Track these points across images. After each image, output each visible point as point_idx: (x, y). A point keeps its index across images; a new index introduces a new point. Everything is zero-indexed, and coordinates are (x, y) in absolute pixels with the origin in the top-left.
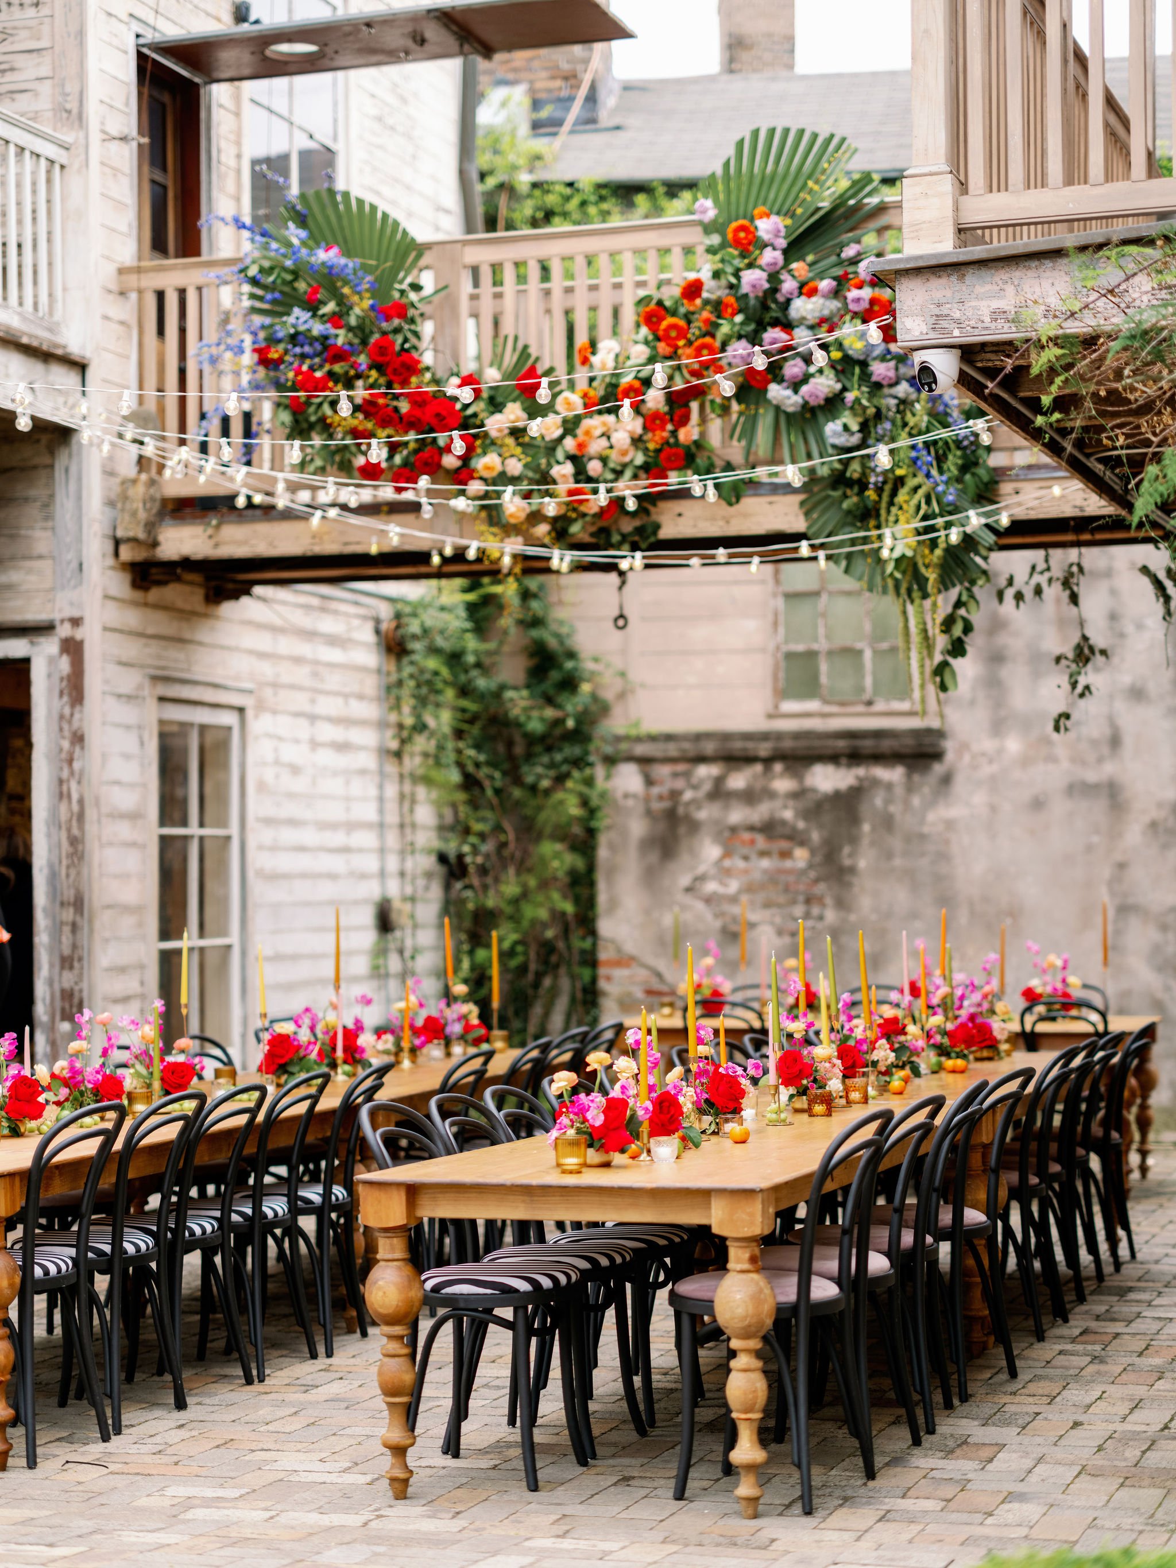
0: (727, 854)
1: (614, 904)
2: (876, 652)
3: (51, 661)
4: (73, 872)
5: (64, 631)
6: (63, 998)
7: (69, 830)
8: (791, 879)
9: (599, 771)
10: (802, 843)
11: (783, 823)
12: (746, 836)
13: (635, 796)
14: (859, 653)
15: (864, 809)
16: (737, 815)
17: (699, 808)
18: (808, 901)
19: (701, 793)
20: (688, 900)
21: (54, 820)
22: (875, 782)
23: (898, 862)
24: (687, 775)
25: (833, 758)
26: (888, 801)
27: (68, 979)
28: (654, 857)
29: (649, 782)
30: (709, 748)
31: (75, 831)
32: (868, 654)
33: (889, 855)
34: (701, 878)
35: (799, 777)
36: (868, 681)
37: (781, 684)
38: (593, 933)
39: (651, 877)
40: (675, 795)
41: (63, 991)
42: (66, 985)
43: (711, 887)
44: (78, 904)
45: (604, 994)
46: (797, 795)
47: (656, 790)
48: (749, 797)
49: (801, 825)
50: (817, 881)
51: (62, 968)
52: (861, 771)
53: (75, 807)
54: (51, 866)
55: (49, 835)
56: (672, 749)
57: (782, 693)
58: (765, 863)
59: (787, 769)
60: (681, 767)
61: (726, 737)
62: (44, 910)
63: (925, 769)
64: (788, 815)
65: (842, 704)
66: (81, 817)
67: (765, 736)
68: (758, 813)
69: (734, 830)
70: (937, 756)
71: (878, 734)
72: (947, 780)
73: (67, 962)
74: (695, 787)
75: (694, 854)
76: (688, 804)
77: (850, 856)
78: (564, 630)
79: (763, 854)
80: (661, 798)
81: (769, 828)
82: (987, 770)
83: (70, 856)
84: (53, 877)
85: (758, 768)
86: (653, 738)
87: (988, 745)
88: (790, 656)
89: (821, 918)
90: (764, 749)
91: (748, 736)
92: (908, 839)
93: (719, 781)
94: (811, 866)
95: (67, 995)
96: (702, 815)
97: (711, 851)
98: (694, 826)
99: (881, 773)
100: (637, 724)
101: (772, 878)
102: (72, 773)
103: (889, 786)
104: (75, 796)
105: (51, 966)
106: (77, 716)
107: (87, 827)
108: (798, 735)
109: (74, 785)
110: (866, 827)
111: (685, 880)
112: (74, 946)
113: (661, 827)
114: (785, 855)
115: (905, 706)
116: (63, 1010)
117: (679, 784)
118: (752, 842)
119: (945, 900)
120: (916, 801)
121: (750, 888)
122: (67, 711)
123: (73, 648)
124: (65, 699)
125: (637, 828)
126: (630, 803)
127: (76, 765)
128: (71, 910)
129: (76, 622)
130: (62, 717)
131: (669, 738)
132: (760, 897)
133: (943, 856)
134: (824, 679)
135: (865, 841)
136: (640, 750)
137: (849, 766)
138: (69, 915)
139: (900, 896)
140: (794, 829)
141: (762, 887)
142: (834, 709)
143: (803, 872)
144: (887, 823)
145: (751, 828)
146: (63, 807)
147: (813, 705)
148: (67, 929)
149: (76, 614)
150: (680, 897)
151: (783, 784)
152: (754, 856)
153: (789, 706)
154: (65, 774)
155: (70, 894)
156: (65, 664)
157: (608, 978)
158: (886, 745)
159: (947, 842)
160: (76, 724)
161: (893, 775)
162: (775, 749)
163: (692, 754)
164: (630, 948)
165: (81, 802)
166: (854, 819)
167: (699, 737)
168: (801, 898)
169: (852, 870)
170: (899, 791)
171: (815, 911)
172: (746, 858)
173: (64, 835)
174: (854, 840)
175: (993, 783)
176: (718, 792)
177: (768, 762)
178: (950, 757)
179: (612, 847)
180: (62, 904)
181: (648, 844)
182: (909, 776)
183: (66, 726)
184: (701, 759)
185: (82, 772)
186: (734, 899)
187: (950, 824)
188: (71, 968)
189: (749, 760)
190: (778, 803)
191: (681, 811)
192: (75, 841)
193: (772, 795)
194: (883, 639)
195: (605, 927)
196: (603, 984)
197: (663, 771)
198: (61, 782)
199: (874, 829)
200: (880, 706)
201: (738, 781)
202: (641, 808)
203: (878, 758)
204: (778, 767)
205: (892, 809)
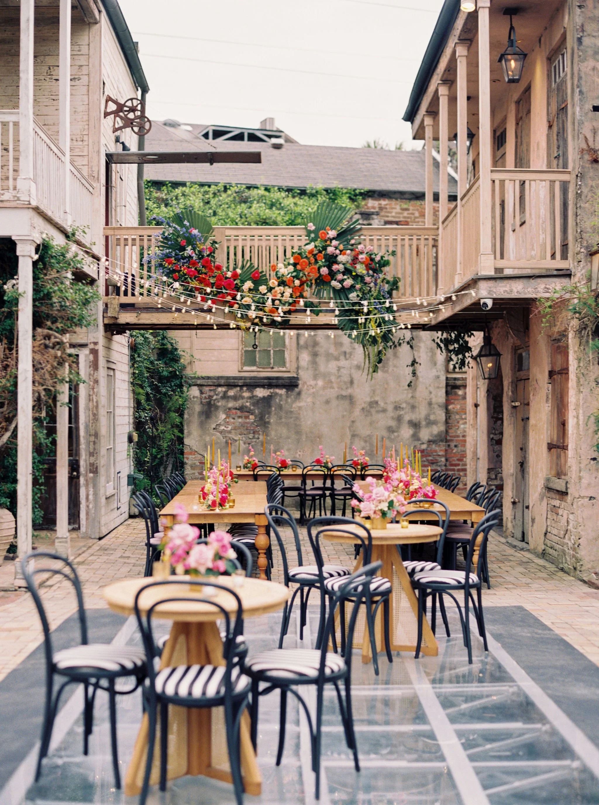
0: (228, 417)
1: (189, 433)
2: (274, 351)
3: (86, 356)
4: (94, 425)
5: (92, 346)
6: (90, 466)
7: (92, 411)
8: (249, 425)
9: (185, 389)
10: (252, 414)
11: (246, 407)
12: (234, 411)
13: (197, 397)
14: (270, 351)
15: (273, 402)
16: (231, 405)
17: (218, 402)
18: (254, 433)
19: (219, 397)
20: (214, 432)
21: (87, 408)
22: (277, 394)
23: (283, 420)
24: (214, 390)
25: (263, 386)
26: (280, 401)
27: (92, 460)
28: (203, 418)
29: (202, 393)
30: (222, 382)
31: (95, 412)
32: (272, 352)
33: (281, 418)
34: (219, 425)
35: (252, 392)
36: (272, 361)
37: (243, 361)
38: (183, 443)
39: (202, 425)
40: (210, 397)
41: (90, 463)
42: (92, 462)
43: (222, 428)
44: (96, 435)
45: (186, 464)
46: (250, 398)
47: (204, 396)
48: (235, 398)
49: (252, 408)
50: (257, 426)
51: (90, 456)
52: (272, 390)
53: (95, 404)
54: (86, 423)
55: (85, 413)
56: (210, 382)
57: (244, 364)
58: (240, 420)
59: (248, 389)
60: (212, 388)
61: (228, 378)
62: (83, 437)
63: (293, 390)
64: (248, 404)
65: (264, 368)
66: (97, 407)
67: (241, 378)
68: (238, 404)
69: (230, 409)
70: (297, 386)
71: (277, 378)
72: (299, 394)
73: (91, 454)
74: (217, 395)
75: (217, 417)
76: (215, 400)
77: (268, 418)
78: (173, 341)
79: (239, 417)
80: (205, 398)
81: (241, 409)
82: (312, 391)
83: (93, 420)
84: (87, 427)
85: (238, 388)
86: (203, 378)
87: (312, 383)
88: (246, 351)
89: (258, 438)
90: (240, 383)
91: (235, 378)
92: (286, 413)
93: (225, 393)
94: (255, 421)
95: (92, 465)
96: (219, 404)
97: (223, 416)
98: (217, 408)
99: (278, 391)
100: (195, 374)
101: (242, 425)
102: (94, 393)
103: (281, 395)
104: (95, 400)
105: (86, 455)
106: (96, 374)
107: (99, 410)
108: (251, 378)
109: (94, 397)
110: (273, 409)
111: (214, 426)
112: (94, 449)
113: (206, 407)
114: (247, 417)
115: (284, 369)
116: (90, 470)
117: (212, 393)
118: (236, 413)
119: (298, 433)
120: (289, 400)
121: (235, 429)
122: (92, 372)
123: (94, 352)
124: (91, 368)
125: (198, 408)
126: (195, 399)
127: (95, 390)
128: (93, 437)
129: (96, 343)
130: (90, 374)
131: (209, 378)
132: (238, 431)
133: (297, 418)
134: (257, 360)
135: (273, 413)
136: (199, 382)
137: (268, 389)
138: (92, 439)
139: (284, 431)
140: (250, 410)
141: (239, 428)
142: (261, 370)
143: (253, 423)
144: (280, 407)
145: (236, 409)
146: (91, 404)
147: (254, 368)
148: (92, 444)
149: (96, 341)
150: (212, 431)
151: (246, 394)
152: (236, 418)
153: (246, 368)
154: (91, 393)
155: (93, 432)
156: (91, 357)
157: (188, 459)
158: (280, 382)
159: (299, 414)
160: (95, 377)
161: (282, 392)
162: (244, 383)
163: (216, 384)
164: (194, 448)
165: (97, 402)
166: (270, 406)
167: (219, 378)
168: (252, 432)
169: (269, 423)
170: (284, 397)
171: (256, 436)
172: (234, 419)
173: (91, 413)
174: (269, 413)
175: (314, 395)
176: (225, 397)
177: (241, 387)
178: (300, 386)
179: (189, 414)
180: (90, 435)
181: (201, 413)
182: (287, 392)
183: (91, 377)
184: (220, 385)
185: (97, 392)
186: (230, 432)
187: (300, 408)
188: (93, 456)
189: (236, 386)
190: (245, 400)
191: (212, 402)
192: (94, 415)
193: (243, 398)
194: (277, 347)
195: (186, 441)
196: (185, 460)
197: (206, 389)
198: (90, 395)
199: (275, 410)
200: (276, 369)
201: (231, 393)
202: (199, 402)
203: (278, 386)
204: (245, 389)
205: (281, 403)
